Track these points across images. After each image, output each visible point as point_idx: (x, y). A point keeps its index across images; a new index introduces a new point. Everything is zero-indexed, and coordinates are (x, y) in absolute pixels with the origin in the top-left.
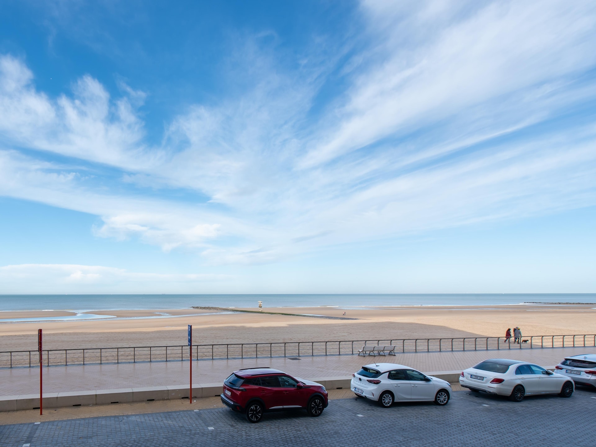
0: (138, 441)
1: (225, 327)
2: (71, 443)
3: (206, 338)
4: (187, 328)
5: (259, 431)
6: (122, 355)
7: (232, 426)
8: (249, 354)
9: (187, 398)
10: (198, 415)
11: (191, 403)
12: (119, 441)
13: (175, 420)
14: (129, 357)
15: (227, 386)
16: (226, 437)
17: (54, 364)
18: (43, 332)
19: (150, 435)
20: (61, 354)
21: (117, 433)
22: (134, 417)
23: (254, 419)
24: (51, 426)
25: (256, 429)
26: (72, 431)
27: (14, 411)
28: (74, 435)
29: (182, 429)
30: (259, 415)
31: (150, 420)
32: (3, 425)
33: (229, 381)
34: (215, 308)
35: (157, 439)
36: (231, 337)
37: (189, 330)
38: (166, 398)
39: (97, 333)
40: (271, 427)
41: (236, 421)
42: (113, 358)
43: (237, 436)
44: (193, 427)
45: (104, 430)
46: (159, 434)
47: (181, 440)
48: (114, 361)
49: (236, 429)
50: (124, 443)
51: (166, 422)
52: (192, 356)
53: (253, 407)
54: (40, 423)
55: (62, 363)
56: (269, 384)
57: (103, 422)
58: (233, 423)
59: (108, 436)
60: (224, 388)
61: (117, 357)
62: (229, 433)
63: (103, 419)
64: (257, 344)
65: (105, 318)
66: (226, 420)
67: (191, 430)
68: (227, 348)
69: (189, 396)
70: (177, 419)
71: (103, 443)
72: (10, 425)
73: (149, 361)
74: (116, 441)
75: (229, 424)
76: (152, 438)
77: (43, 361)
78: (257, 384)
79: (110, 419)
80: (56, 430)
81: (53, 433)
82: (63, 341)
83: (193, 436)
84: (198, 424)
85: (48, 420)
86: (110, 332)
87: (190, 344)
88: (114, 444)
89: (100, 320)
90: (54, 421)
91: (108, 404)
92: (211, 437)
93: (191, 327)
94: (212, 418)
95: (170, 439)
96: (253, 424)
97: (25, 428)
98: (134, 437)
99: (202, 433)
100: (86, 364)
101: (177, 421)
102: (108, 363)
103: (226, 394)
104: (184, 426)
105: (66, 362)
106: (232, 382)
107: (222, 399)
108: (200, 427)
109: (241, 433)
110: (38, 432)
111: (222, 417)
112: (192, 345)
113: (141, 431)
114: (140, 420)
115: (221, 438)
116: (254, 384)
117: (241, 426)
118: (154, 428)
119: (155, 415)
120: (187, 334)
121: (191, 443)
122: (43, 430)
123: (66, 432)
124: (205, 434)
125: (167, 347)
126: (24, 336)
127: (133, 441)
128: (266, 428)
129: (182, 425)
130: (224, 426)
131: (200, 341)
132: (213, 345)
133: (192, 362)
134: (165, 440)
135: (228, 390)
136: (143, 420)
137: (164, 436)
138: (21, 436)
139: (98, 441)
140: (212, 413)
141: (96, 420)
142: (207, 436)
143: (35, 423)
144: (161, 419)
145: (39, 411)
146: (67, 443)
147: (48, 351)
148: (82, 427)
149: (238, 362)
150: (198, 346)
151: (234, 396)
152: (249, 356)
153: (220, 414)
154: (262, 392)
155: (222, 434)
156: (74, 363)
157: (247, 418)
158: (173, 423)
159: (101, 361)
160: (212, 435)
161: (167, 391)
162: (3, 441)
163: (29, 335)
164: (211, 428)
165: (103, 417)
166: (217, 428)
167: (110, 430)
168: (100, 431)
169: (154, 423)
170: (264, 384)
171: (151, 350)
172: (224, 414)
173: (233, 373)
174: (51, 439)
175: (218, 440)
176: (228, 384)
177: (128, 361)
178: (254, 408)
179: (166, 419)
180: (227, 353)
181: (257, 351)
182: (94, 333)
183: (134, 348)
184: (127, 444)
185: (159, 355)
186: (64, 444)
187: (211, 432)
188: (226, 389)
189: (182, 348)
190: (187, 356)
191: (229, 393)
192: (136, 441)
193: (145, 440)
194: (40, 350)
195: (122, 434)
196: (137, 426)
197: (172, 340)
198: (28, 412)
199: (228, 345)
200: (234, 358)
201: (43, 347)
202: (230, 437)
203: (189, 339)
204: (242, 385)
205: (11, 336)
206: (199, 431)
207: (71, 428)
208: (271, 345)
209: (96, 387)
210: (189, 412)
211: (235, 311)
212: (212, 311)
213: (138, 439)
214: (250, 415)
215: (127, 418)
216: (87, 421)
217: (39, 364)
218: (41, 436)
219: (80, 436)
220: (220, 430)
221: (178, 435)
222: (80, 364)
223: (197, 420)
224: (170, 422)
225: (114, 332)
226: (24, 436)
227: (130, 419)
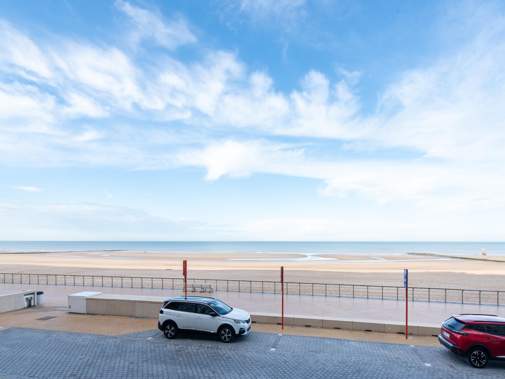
0: (357, 363)
1: (443, 273)
2: (304, 354)
3: (422, 281)
4: (402, 271)
5: (483, 377)
6: (343, 291)
7: (451, 366)
8: (471, 300)
9: (403, 333)
10: (414, 351)
11: (407, 338)
12: (341, 359)
13: (391, 351)
14: (349, 293)
15: (446, 328)
16: (444, 376)
17: (291, 293)
18: (284, 269)
19: (368, 360)
20: (296, 286)
21: (340, 353)
22: (353, 342)
23: (477, 364)
24: (289, 339)
25: (480, 374)
26: (305, 345)
27: (264, 323)
28: (306, 348)
29: (398, 360)
30: (484, 362)
31: (367, 348)
32: (258, 332)
33: (448, 324)
34: (431, 255)
35: (374, 365)
36: (450, 282)
37: (405, 273)
38: (382, 331)
39: (322, 272)
40: (499, 375)
41: (456, 362)
42: (335, 293)
43: (457, 377)
44: (409, 360)
45: (329, 349)
46: (376, 360)
47: (397, 370)
48: (336, 295)
49: (455, 370)
50: (346, 362)
51: (383, 351)
52: (408, 297)
53: (476, 352)
54: (282, 335)
55: (297, 293)
56: (495, 332)
57: (328, 342)
58: (452, 364)
59: (332, 354)
60: (442, 330)
61: (339, 291)
62: (447, 373)
63: (328, 340)
64: (480, 291)
65: (329, 260)
66: (444, 360)
67: (406, 363)
68: (445, 292)
69: (405, 332)
70: (393, 351)
71: (328, 358)
72: (262, 333)
73: (366, 298)
74: (339, 359)
75: (448, 365)
76: (370, 362)
77: (284, 290)
78: (480, 331)
79: (334, 341)
80: (293, 342)
81: (291, 344)
82: (297, 277)
83: (409, 369)
84: (414, 358)
85: (288, 334)
86: (333, 272)
87: (406, 286)
88: (337, 361)
89: (325, 261)
90: (291, 335)
91: (332, 328)
92: (428, 373)
93: (407, 271)
94: (429, 355)
95: (387, 367)
96: (476, 369)
97: (272, 337)
98: (354, 359)
99: (419, 367)
100: (315, 295)
101: (393, 352)
102: (331, 296)
103: (445, 335)
104: (400, 358)
105: (300, 292)
106: (451, 324)
107: (440, 340)
108: (416, 362)
109: (461, 375)
110: (281, 341)
111: (440, 357)
112: (408, 287)
113: (360, 355)
114: (359, 346)
115: (439, 376)
116: (476, 330)
117: (462, 368)
118: (371, 354)
119: (372, 344)
120: (403, 277)
121: (407, 375)
122: (284, 341)
123: (300, 345)
124: (421, 369)
125: (383, 287)
126: (271, 271)
127: (353, 362)
128: (492, 375)
129: (398, 357)
130: (442, 365)
131: (415, 284)
132: (429, 289)
133: (408, 302)
134: (381, 366)
135: (447, 332)
136: (361, 346)
137: (381, 363)
138: (269, 342)
139: (324, 357)
140: (429, 351)
141: (323, 339)
142: (423, 371)
143: (279, 335)
144: (378, 348)
145: (281, 326)
146: (301, 353)
147: (287, 283)
148: (312, 343)
149: (458, 307)
150: (413, 288)
151: (453, 338)
152: (470, 302)
153: (437, 353)
154: (487, 339)
155: (439, 372)
156: (305, 294)
157: (468, 362)
158: (389, 353)
159: (326, 294)
160: (429, 371)
161: (384, 325)
162: (258, 344)
163: (274, 270)
164: (428, 365)
165: (328, 339)
166: (434, 365)
167: (334, 349)
168: (326, 349)
169: (371, 350)
170: (489, 331)
171: (368, 289)
172: (442, 354)
173: (453, 317)
174: (290, 348)
175: (435, 377)
176: (447, 327)
177: (348, 296)
178: (477, 354)
179: (383, 349)
180: (445, 297)
181: (480, 298)
182: (320, 272)
183: (354, 285)
184: (348, 364)
185: (375, 293)
186: (299, 354)
187: (428, 368)
188: (444, 331)
189: (398, 289)
190: (402, 296)
191: (448, 335)
192: (356, 363)
193: (364, 363)
194: (282, 282)
195: (344, 355)
196: (356, 350)
197: (388, 282)
198: (273, 325)
199: (446, 289)
200: (453, 303)
201: (284, 279)
202: (449, 376)
203: (405, 281)
204: (463, 329)
205: (262, 270)
206: (415, 365)
207: (304, 343)
208: (498, 293)
209: (322, 313)
210: (406, 347)
211: (453, 258)
212: (428, 257)
213: (357, 361)
214: (472, 360)
215: (348, 342)
216: (315, 339)
217: (282, 292)
218: (283, 345)
219: (310, 350)
220: (438, 368)
221: (394, 365)
222: (310, 295)
223: (413, 355)
224: (386, 352)
225: (336, 272)
226: (271, 342)
227: (350, 343)
